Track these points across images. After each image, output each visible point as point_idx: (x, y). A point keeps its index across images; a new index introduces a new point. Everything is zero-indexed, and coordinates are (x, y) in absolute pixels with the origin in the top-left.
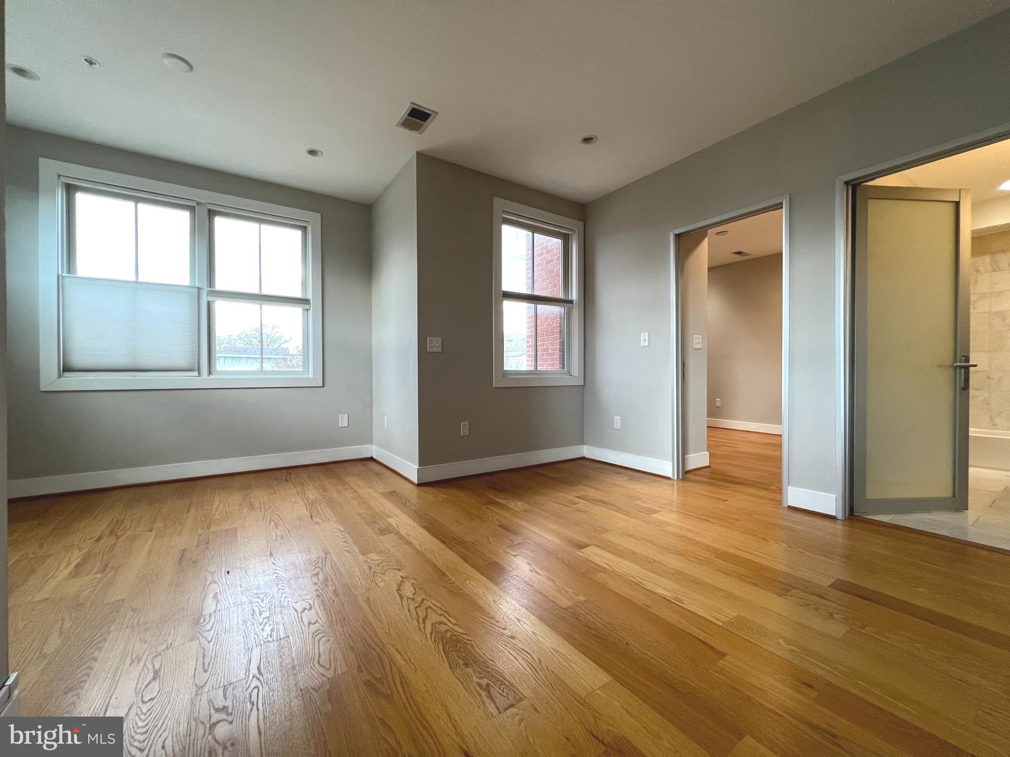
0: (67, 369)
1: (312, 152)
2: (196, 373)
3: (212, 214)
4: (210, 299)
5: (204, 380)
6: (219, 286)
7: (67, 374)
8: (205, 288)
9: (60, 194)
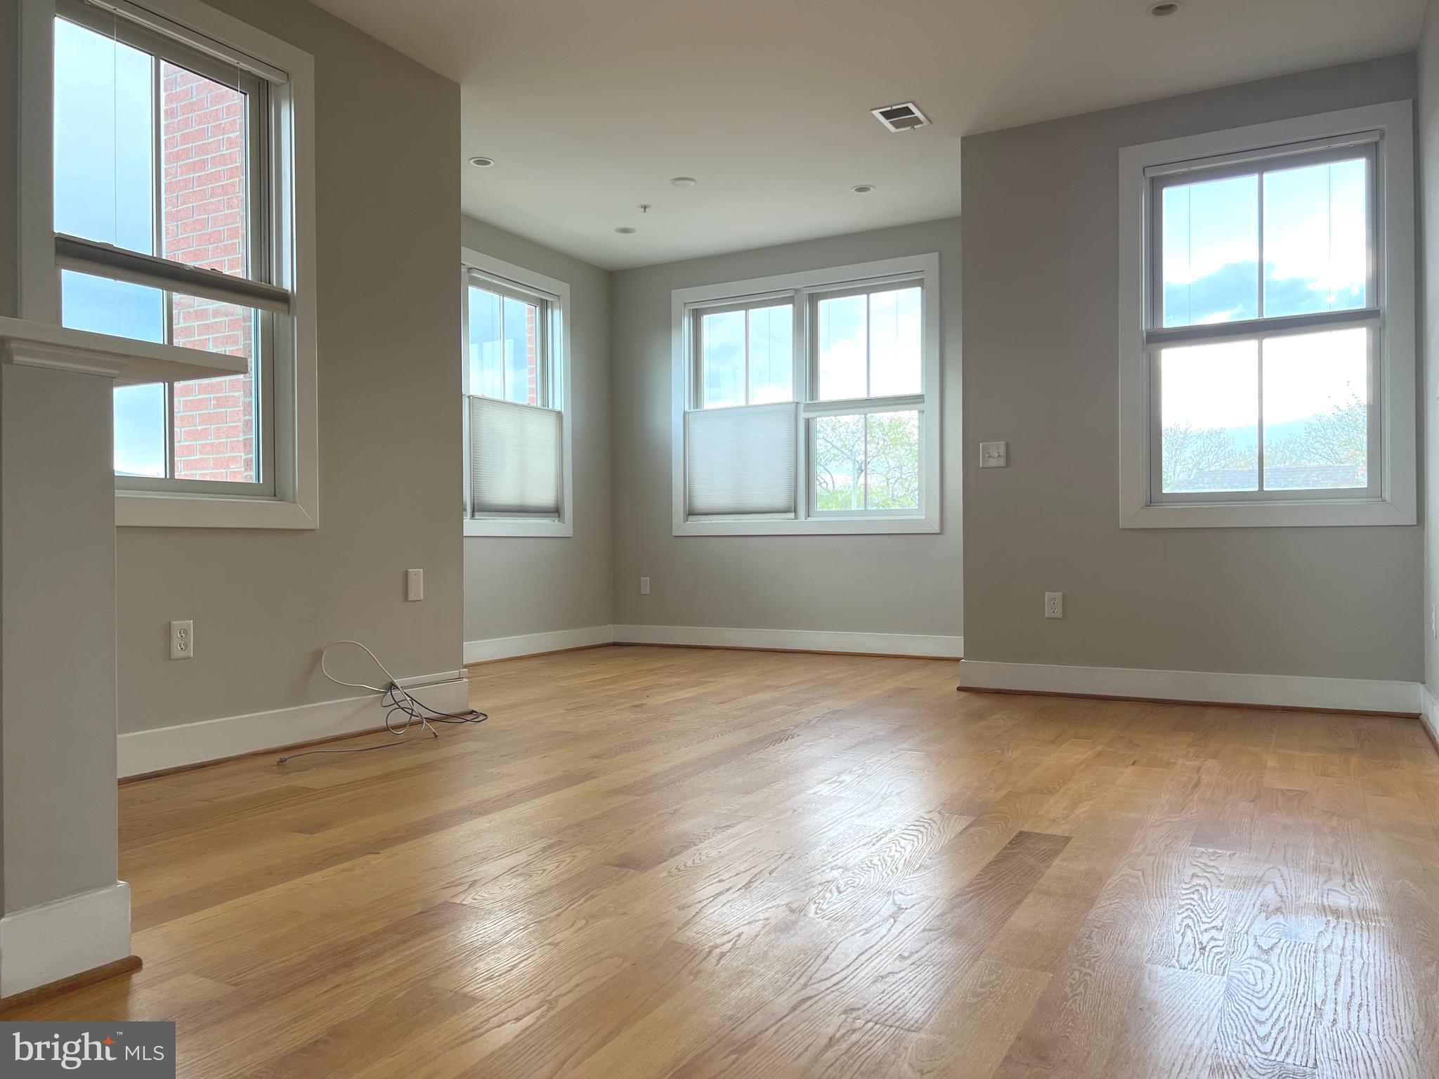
0: (691, 513)
1: (862, 189)
2: (792, 515)
3: (814, 299)
4: (809, 415)
5: (801, 525)
6: (825, 394)
7: (691, 518)
8: (804, 400)
9: (687, 323)
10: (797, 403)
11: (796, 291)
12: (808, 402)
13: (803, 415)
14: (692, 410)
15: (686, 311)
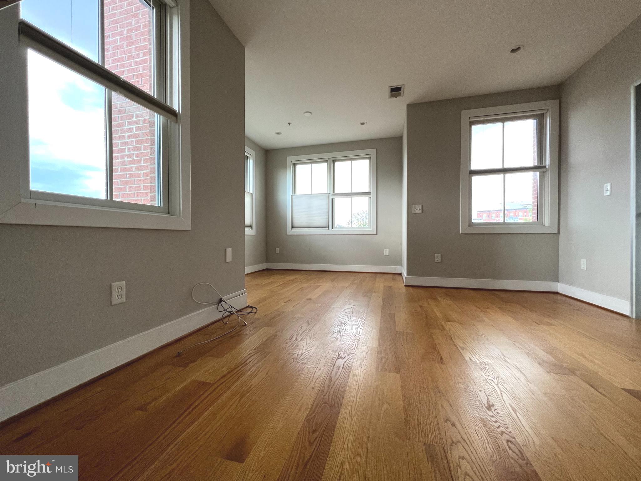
0: (293, 227)
1: (363, 124)
2: (328, 228)
3: (334, 161)
4: (333, 197)
5: (330, 231)
6: (337, 192)
7: (293, 229)
8: (331, 193)
9: (292, 167)
10: (329, 194)
11: (329, 159)
12: (332, 193)
13: (331, 197)
14: (293, 195)
15: (292, 164)
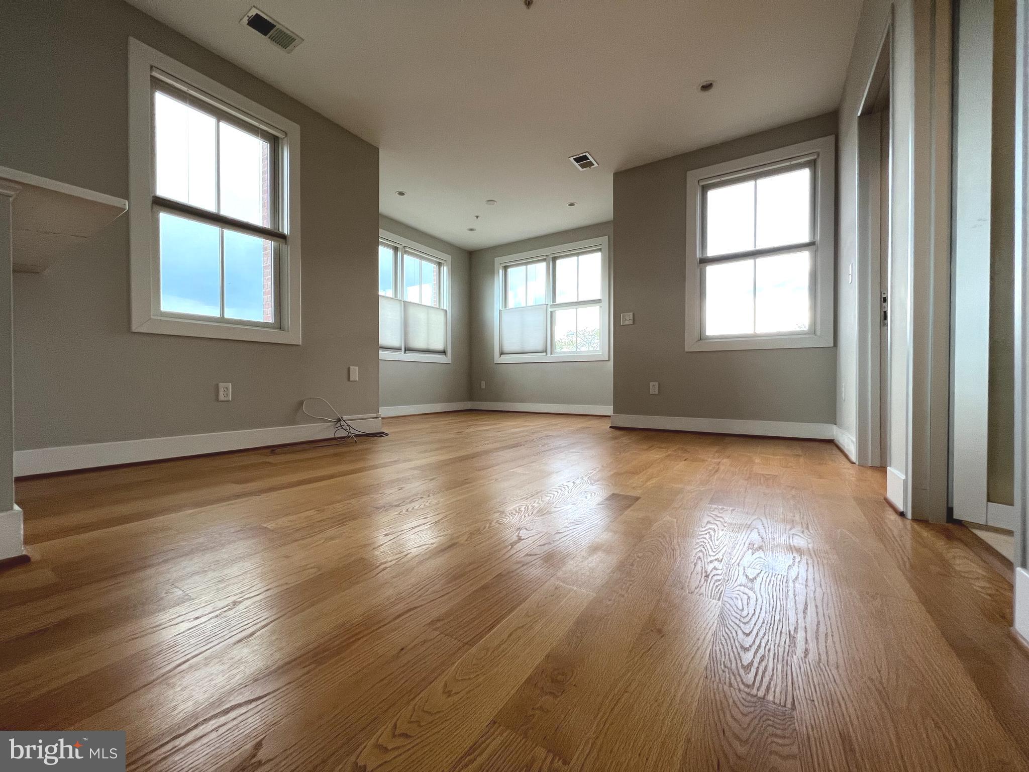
1: (572, 205)
2: (545, 353)
3: (555, 259)
4: (553, 309)
5: (549, 358)
6: (558, 301)
9: (501, 272)
10: (547, 305)
11: (547, 256)
12: (552, 304)
13: (549, 310)
14: (503, 309)
15: (501, 267)
